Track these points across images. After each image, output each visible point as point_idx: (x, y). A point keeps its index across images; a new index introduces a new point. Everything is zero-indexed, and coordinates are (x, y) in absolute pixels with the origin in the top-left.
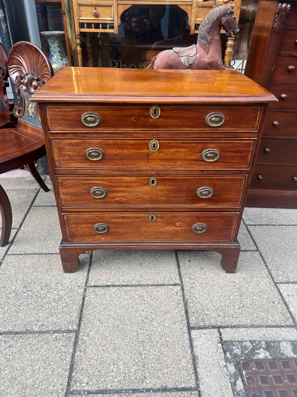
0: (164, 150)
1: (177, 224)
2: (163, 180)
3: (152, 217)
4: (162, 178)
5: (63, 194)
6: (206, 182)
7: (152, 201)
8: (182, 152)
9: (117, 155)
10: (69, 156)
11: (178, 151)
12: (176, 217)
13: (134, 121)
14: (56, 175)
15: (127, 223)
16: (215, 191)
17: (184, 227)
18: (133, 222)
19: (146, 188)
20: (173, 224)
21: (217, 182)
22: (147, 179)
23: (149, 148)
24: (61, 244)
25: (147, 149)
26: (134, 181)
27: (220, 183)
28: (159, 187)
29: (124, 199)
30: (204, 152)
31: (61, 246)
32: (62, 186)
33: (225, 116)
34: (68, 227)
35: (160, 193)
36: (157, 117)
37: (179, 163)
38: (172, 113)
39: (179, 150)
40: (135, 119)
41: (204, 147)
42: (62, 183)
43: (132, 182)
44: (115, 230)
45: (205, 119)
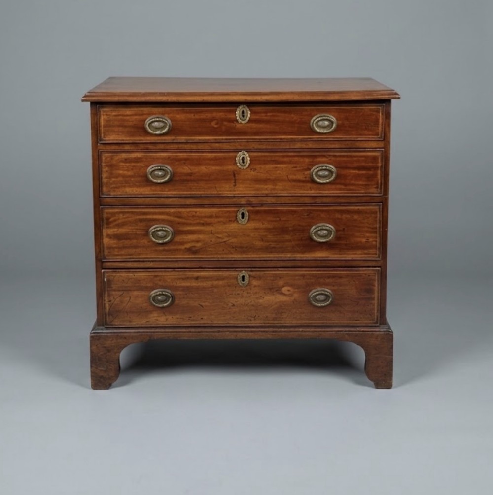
0: (258, 167)
1: (285, 289)
2: (258, 212)
3: (243, 277)
4: (257, 210)
5: (108, 236)
6: (323, 215)
7: (242, 249)
8: (282, 169)
9: (190, 175)
10: (124, 176)
11: (276, 168)
12: (280, 277)
13: (216, 126)
14: (101, 205)
15: (204, 288)
16: (337, 231)
17: (296, 295)
18: (213, 286)
19: (233, 226)
20: (278, 290)
21: (338, 216)
22: (233, 212)
23: (236, 163)
24: (93, 330)
25: (234, 165)
26: (214, 214)
27: (344, 216)
28: (252, 225)
29: (199, 245)
30: (314, 169)
31: (94, 333)
32: (108, 223)
33: (337, 119)
34: (109, 295)
35: (255, 235)
36: (246, 121)
37: (279, 186)
38: (266, 116)
39: (278, 166)
40: (217, 124)
41: (312, 162)
42: (108, 219)
43: (211, 217)
44: (184, 302)
45: (309, 123)
